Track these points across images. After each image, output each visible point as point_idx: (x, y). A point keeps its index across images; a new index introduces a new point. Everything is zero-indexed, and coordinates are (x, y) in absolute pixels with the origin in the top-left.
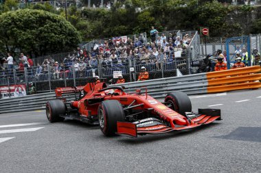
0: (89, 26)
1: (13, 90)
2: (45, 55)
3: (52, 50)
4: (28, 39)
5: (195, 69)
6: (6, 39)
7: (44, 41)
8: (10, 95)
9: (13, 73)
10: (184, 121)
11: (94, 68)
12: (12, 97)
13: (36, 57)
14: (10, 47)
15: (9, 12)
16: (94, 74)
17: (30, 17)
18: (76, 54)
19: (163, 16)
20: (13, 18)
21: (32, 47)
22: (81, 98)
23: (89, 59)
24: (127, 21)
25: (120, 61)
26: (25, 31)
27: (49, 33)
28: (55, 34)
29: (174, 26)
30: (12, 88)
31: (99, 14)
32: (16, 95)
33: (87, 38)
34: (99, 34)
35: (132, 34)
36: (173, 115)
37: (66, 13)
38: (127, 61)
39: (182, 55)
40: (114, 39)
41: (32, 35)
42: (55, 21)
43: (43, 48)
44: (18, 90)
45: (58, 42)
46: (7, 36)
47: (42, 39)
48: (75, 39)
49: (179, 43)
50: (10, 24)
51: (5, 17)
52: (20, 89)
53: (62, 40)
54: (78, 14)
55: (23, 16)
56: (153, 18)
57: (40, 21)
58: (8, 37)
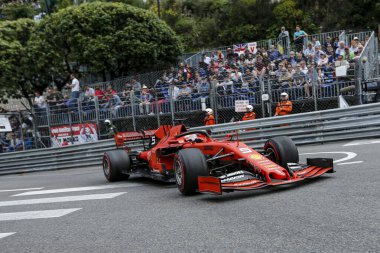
0: (195, 27)
1: (78, 133)
2: (126, 75)
3: (137, 68)
4: (100, 50)
5: (370, 95)
6: (66, 51)
7: (124, 54)
8: (73, 140)
9: (76, 105)
10: (284, 174)
11: (204, 95)
12: (76, 143)
13: (112, 79)
14: (72, 64)
15: (69, 8)
16: (204, 105)
17: (101, 15)
18: (175, 74)
19: (317, 8)
20: (75, 17)
21: (106, 64)
22: (151, 147)
23: (196, 82)
24: (257, 17)
25: (245, 85)
26: (94, 37)
27: (131, 39)
28: (142, 41)
29: (335, 23)
30: (76, 129)
31: (212, 7)
32: (81, 140)
33: (193, 47)
34: (211, 40)
35: (265, 38)
36: (271, 167)
37: (159, 7)
38: (258, 83)
39: (348, 73)
40: (236, 47)
41: (106, 43)
42: (141, 20)
43: (122, 65)
44: (84, 133)
45: (147, 54)
46: (66, 46)
47: (121, 49)
48: (174, 48)
49: (343, 53)
50: (71, 27)
51: (64, 17)
52: (87, 130)
53: (153, 52)
54: (177, 7)
55: (91, 13)
56: (300, 12)
57: (118, 20)
58: (68, 48)
